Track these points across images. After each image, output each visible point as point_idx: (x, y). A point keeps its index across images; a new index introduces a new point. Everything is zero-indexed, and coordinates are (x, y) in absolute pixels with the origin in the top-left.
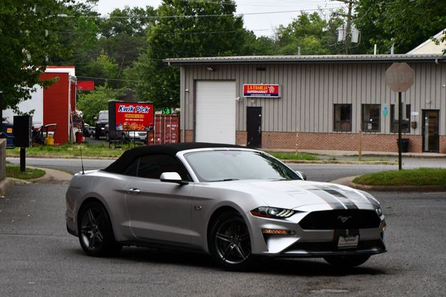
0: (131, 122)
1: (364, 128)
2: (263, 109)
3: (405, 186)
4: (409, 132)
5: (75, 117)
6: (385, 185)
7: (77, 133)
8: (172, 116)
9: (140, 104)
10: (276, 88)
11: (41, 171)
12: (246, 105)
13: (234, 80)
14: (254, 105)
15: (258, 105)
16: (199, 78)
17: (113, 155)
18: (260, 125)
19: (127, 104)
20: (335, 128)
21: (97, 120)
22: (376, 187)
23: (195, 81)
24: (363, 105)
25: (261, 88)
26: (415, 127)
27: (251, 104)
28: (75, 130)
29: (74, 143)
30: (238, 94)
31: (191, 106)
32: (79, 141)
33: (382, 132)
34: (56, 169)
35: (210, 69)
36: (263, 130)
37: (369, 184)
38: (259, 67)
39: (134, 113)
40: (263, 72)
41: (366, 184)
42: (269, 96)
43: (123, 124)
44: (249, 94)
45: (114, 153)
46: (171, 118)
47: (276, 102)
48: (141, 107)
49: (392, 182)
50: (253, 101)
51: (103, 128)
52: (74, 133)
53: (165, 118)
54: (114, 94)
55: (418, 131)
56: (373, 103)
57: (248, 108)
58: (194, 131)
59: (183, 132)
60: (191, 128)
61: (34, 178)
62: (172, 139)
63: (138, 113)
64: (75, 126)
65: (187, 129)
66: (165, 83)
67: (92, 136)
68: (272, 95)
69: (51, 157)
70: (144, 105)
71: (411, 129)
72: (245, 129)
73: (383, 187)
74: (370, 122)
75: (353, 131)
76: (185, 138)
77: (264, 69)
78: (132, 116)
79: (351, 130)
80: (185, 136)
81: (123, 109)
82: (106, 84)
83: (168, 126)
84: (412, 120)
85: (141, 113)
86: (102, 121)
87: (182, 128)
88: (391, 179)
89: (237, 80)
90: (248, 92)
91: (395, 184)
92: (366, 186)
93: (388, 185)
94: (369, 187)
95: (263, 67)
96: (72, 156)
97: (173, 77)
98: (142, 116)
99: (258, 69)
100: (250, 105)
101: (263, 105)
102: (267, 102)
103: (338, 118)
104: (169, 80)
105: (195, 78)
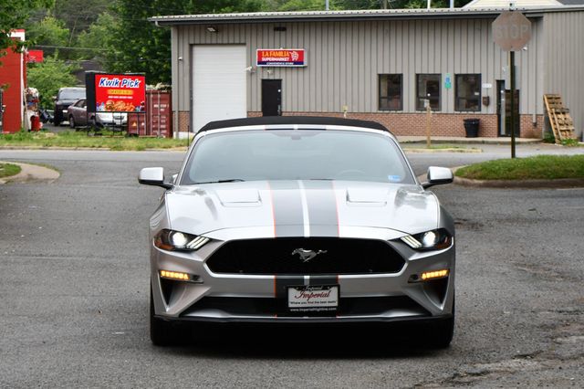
0: (116, 100)
1: (419, 106)
2: (283, 83)
3: (530, 181)
4: (480, 110)
5: (29, 96)
6: (501, 178)
7: (33, 118)
8: (161, 93)
9: (128, 76)
10: (301, 53)
11: (15, 166)
12: (260, 77)
13: (244, 44)
14: (271, 78)
15: (277, 78)
16: (197, 42)
17: (97, 145)
18: (280, 103)
19: (111, 76)
20: (380, 107)
21: (57, 100)
22: (491, 181)
23: (191, 46)
24: (417, 75)
25: (281, 54)
26: (487, 102)
27: (269, 75)
28: (30, 114)
29: (29, 131)
30: (250, 62)
31: (187, 79)
32: (35, 127)
33: (444, 111)
34: (32, 164)
35: (211, 29)
36: (284, 110)
37: (480, 178)
38: (278, 25)
39: (120, 88)
40: (283, 33)
41: (475, 178)
42: (291, 65)
43: (105, 103)
44: (265, 63)
45: (97, 142)
46: (159, 96)
47: (301, 72)
48: (129, 80)
49: (512, 174)
50: (270, 71)
51: (65, 111)
52: (29, 118)
53: (152, 96)
54: (66, 68)
55: (492, 109)
56: (431, 72)
57: (263, 81)
58: (191, 112)
59: (176, 113)
60: (187, 109)
61: (7, 175)
62: (161, 124)
63: (125, 88)
64: (30, 108)
65: (181, 110)
66: (143, 50)
67: (48, 122)
68: (295, 63)
69: (12, 149)
70: (133, 77)
71: (483, 106)
72: (260, 110)
73: (500, 181)
74: (427, 98)
75: (405, 110)
76: (179, 122)
77: (284, 29)
78: (117, 92)
79: (402, 109)
80: (179, 118)
81: (105, 82)
82: (56, 55)
83: (155, 106)
84: (484, 94)
85: (129, 89)
86: (64, 102)
87: (175, 108)
88: (510, 170)
89: (248, 43)
90: (264, 59)
91: (517, 178)
92: (476, 181)
93: (508, 178)
94: (481, 182)
95: (283, 26)
96: (41, 147)
97: (153, 42)
98: (130, 92)
99: (276, 29)
100: (266, 78)
101: (283, 77)
102: (289, 72)
103: (384, 92)
104: (148, 47)
105: (192, 42)
